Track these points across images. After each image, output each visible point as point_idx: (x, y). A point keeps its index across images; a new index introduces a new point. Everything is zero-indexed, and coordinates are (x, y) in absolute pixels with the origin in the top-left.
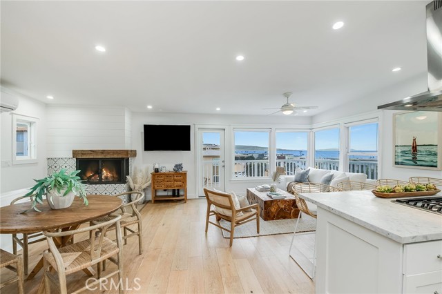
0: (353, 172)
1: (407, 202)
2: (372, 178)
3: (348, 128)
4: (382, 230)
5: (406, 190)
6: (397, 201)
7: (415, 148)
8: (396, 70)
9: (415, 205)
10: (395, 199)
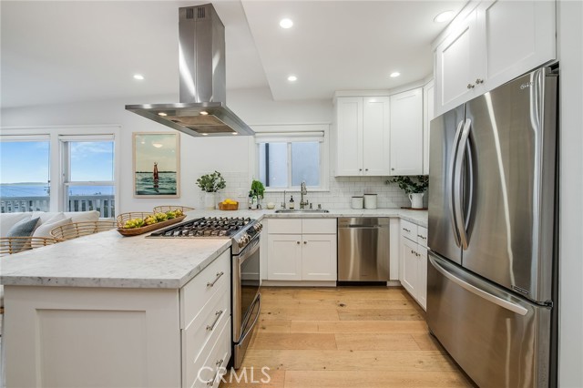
0: (76, 210)
1: (163, 234)
2: (106, 216)
3: (66, 143)
4: (151, 280)
5: (159, 220)
6: (153, 235)
7: (156, 174)
8: (139, 77)
9: (172, 235)
10: (150, 234)
